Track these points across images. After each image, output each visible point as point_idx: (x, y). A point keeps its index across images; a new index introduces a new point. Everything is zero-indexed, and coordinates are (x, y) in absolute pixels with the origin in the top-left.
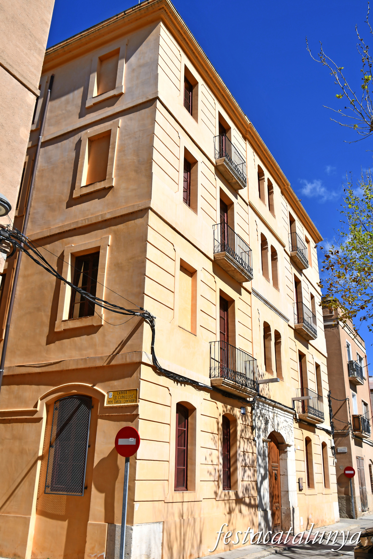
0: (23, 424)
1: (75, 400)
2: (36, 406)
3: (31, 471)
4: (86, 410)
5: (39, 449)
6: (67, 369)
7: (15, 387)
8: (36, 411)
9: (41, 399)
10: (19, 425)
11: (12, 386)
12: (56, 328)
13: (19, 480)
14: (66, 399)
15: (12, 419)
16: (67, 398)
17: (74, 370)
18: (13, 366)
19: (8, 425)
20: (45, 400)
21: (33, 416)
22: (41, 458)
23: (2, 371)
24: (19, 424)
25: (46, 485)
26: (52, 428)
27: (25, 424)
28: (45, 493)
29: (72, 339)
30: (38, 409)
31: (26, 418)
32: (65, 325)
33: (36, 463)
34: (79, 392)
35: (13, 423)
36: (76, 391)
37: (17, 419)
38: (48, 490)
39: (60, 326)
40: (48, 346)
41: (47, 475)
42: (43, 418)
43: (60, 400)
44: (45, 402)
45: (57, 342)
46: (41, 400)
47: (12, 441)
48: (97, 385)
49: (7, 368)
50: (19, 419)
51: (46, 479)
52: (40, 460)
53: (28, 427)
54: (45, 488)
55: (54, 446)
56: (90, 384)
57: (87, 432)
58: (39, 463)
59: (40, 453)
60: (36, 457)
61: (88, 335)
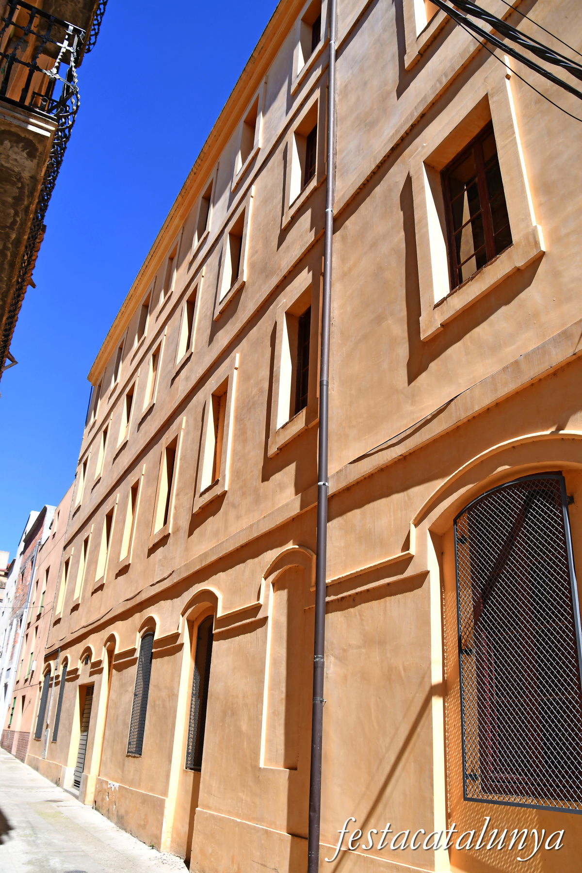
0: (382, 600)
1: (508, 494)
2: (406, 546)
3: (419, 729)
4: (551, 511)
5: (430, 664)
6: (470, 413)
7: (355, 515)
8: (410, 558)
9: (417, 523)
10: (374, 606)
11: (350, 514)
12: (424, 331)
13: (392, 758)
14: (481, 500)
15: (357, 593)
16: (486, 498)
17: (488, 411)
18: (346, 466)
19: (352, 610)
20: (427, 523)
21: (402, 573)
22: (442, 690)
23: (324, 484)
24: (374, 604)
25: (464, 774)
26: (458, 595)
27: (388, 598)
28: (466, 799)
29: (468, 336)
30: (413, 550)
31: (388, 584)
32: (442, 313)
33: (427, 703)
34: (518, 467)
35: (360, 604)
36: (507, 467)
37: (368, 590)
38: (475, 790)
39: (431, 322)
40: (413, 384)
41: (463, 741)
42: (428, 572)
43: (470, 509)
44: (428, 527)
45: (433, 365)
46: (416, 525)
47: (363, 650)
48: (569, 424)
49: (333, 476)
50: (374, 589)
51: (464, 753)
52: (440, 695)
53: (395, 604)
54: (464, 782)
55: (474, 651)
56: (547, 428)
57: (569, 584)
58: (437, 703)
59: (437, 677)
60: (427, 689)
61: (508, 302)
